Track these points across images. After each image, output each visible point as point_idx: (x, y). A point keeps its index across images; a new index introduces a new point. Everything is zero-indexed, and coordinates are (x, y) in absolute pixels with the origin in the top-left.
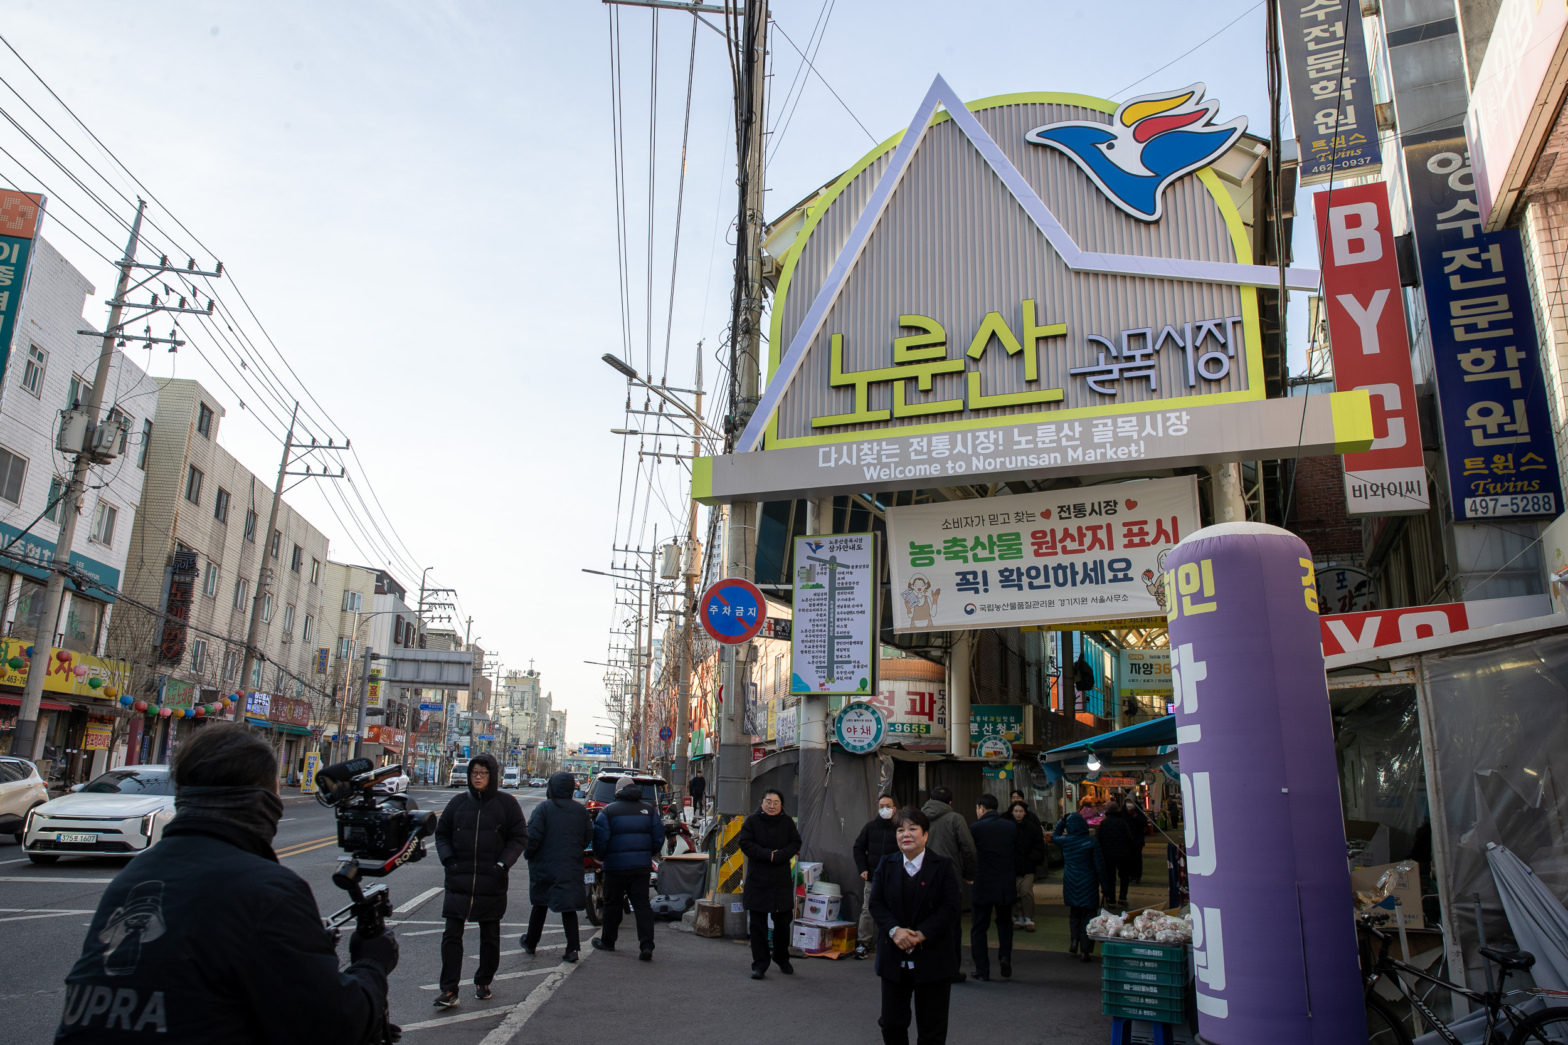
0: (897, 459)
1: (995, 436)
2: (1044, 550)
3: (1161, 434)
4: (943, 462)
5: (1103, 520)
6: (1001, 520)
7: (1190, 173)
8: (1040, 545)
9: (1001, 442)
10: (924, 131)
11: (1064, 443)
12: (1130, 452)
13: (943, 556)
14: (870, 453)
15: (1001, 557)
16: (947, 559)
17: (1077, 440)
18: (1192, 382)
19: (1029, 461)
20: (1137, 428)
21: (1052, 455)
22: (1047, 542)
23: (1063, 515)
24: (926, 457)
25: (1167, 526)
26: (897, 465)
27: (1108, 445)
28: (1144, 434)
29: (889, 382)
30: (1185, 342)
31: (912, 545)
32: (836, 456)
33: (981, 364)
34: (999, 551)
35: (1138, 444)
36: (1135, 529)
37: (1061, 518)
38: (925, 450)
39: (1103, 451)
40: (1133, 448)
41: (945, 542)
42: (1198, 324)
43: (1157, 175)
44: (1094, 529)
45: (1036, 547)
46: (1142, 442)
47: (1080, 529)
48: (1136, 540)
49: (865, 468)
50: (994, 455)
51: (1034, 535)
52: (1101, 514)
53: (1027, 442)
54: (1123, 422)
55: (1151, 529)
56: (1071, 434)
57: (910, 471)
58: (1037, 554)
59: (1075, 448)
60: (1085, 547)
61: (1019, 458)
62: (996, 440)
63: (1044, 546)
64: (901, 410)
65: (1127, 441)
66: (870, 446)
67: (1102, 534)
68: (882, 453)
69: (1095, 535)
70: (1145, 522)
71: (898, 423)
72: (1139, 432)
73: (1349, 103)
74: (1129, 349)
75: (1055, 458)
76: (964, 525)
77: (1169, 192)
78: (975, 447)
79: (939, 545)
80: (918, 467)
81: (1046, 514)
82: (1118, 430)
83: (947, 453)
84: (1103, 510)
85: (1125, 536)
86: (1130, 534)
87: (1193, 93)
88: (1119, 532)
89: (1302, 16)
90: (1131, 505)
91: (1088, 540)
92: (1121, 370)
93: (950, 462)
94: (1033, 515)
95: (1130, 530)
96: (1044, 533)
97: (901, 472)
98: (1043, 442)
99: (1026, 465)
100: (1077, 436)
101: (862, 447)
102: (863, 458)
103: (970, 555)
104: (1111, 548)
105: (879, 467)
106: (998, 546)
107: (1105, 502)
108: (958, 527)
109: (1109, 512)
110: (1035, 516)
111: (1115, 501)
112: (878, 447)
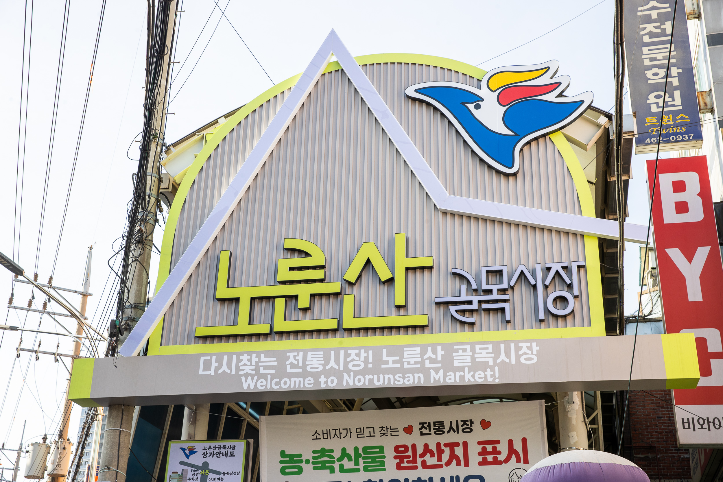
0: (274, 371)
1: (365, 355)
2: (405, 464)
3: (513, 362)
4: (316, 376)
5: (459, 438)
6: (367, 433)
7: (544, 136)
8: (402, 459)
9: (370, 360)
10: (317, 77)
11: (427, 364)
12: (486, 376)
13: (311, 466)
14: (249, 363)
15: (366, 469)
16: (314, 468)
17: (438, 362)
18: (542, 316)
19: (395, 379)
20: (492, 355)
21: (416, 376)
22: (409, 457)
23: (424, 431)
24: (300, 370)
25: (518, 447)
26: (273, 376)
27: (467, 369)
28: (498, 361)
29: (271, 299)
30: (536, 281)
31: (283, 453)
32: (217, 365)
33: (355, 288)
34: (364, 463)
35: (493, 370)
36: (489, 448)
37: (422, 434)
38: (300, 364)
39: (462, 374)
40: (489, 373)
41: (314, 452)
42: (548, 265)
43: (516, 135)
44: (452, 446)
45: (398, 461)
46: (497, 368)
47: (438, 445)
48: (490, 458)
49: (243, 378)
50: (363, 372)
51: (396, 449)
52: (458, 432)
53: (394, 362)
54: (480, 349)
55: (503, 448)
56: (434, 357)
57: (285, 383)
58: (399, 467)
59: (437, 370)
60: (443, 463)
61: (386, 377)
62: (366, 358)
63: (405, 460)
64: (280, 325)
65: (484, 366)
66: (249, 357)
67: (459, 451)
68: (260, 364)
69: (452, 451)
70: (498, 442)
71: (277, 337)
72: (495, 359)
73: (676, 88)
74: (488, 284)
75: (419, 378)
76: (332, 436)
77: (526, 149)
78: (346, 363)
79: (308, 455)
80: (293, 380)
81: (409, 430)
82: (476, 356)
83: (321, 368)
84: (460, 429)
85: (480, 454)
86: (484, 452)
87: (549, 68)
88: (474, 450)
89: (639, 14)
90: (486, 425)
91: (446, 456)
92: (480, 302)
93: (323, 376)
94: (396, 430)
95: (484, 449)
96: (406, 447)
97: (277, 384)
98: (409, 363)
99: (392, 383)
100: (439, 359)
101: (241, 358)
102: (242, 368)
103: (336, 465)
104: (467, 464)
105: (256, 378)
106: (363, 458)
107: (462, 421)
108: (327, 438)
109: (465, 430)
110: (398, 431)
111: (471, 420)
112: (257, 359)
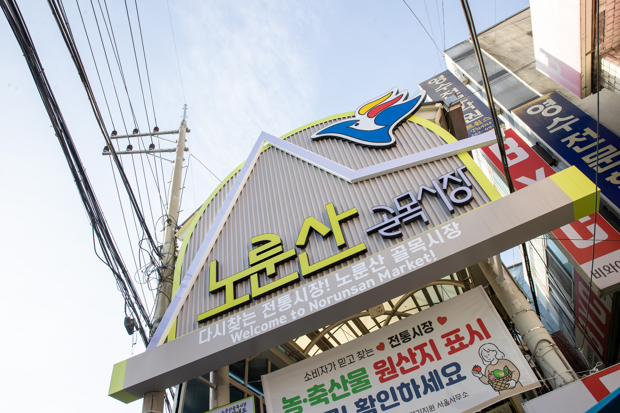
0: (254, 322)
1: (323, 283)
2: (387, 376)
3: (442, 241)
4: (288, 313)
5: (425, 338)
6: (348, 361)
8: (382, 372)
9: (327, 285)
10: (258, 154)
11: (374, 270)
12: (425, 260)
13: (309, 403)
14: (235, 323)
15: (355, 391)
16: (312, 404)
17: (383, 265)
18: (451, 208)
19: (351, 291)
20: (424, 244)
21: (368, 282)
22: (388, 369)
23: (394, 343)
24: (275, 313)
25: (476, 327)
26: (254, 326)
27: (407, 262)
28: (430, 246)
29: (247, 279)
30: (436, 190)
31: (284, 401)
32: (211, 333)
33: (307, 249)
34: (352, 386)
35: (428, 253)
36: (453, 338)
37: (393, 346)
38: (274, 309)
39: (405, 266)
40: (426, 256)
41: (309, 391)
42: (440, 178)
43: (386, 126)
44: (421, 347)
45: (380, 375)
46: (431, 251)
47: (409, 350)
48: (457, 345)
49: (232, 335)
50: (324, 296)
51: (376, 366)
52: (422, 335)
53: (347, 279)
54: (412, 243)
55: (464, 333)
56: (377, 263)
57: (265, 327)
58: (382, 380)
59: (383, 272)
60: (418, 363)
61: (344, 292)
62: (324, 286)
63: (386, 373)
64: (257, 292)
65: (420, 254)
66: (235, 319)
67: (428, 349)
68: (243, 320)
69: (423, 352)
70: (458, 330)
71: (256, 302)
72: (427, 246)
73: (475, 109)
74: (401, 206)
75: (370, 283)
76: (320, 373)
77: (396, 132)
78: (309, 295)
79: (304, 395)
80: (270, 322)
81: (381, 347)
82: (410, 249)
83: (290, 306)
84: (423, 331)
85: (446, 345)
86: (449, 343)
87: (392, 92)
88: (441, 344)
89: (436, 92)
90: (442, 320)
91: (419, 358)
92: (401, 219)
93: (293, 311)
94: (371, 350)
95: (449, 340)
96: (383, 362)
97: (258, 330)
98: (359, 276)
99: (349, 294)
100: (382, 263)
101: (229, 321)
102: (230, 328)
103: (329, 396)
104: (439, 358)
105: (242, 331)
106: (350, 383)
107: (422, 325)
108: (317, 376)
109: (427, 331)
110: (373, 351)
111: (429, 322)
112: (241, 318)
